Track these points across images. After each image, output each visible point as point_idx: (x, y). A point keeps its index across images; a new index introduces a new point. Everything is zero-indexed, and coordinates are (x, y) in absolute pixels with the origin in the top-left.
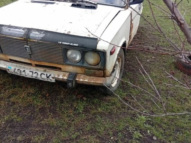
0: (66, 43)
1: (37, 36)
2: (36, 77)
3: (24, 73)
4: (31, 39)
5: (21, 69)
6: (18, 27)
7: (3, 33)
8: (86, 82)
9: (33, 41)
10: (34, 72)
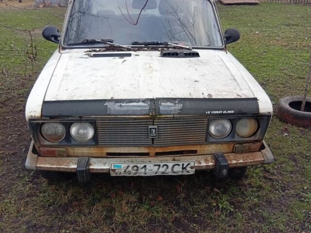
0: (217, 112)
1: (172, 108)
2: (163, 173)
3: (143, 170)
4: (162, 115)
5: (138, 165)
6: (132, 99)
7: (112, 113)
8: (241, 163)
9: (166, 117)
10: (162, 164)
